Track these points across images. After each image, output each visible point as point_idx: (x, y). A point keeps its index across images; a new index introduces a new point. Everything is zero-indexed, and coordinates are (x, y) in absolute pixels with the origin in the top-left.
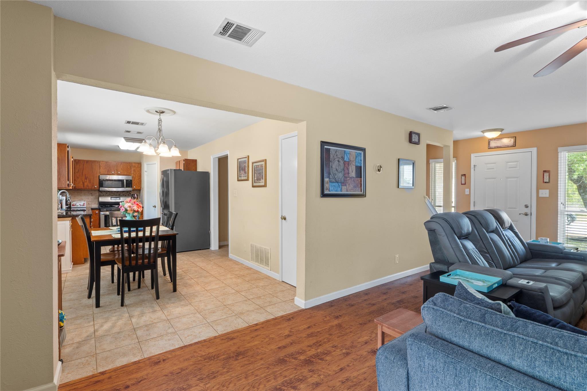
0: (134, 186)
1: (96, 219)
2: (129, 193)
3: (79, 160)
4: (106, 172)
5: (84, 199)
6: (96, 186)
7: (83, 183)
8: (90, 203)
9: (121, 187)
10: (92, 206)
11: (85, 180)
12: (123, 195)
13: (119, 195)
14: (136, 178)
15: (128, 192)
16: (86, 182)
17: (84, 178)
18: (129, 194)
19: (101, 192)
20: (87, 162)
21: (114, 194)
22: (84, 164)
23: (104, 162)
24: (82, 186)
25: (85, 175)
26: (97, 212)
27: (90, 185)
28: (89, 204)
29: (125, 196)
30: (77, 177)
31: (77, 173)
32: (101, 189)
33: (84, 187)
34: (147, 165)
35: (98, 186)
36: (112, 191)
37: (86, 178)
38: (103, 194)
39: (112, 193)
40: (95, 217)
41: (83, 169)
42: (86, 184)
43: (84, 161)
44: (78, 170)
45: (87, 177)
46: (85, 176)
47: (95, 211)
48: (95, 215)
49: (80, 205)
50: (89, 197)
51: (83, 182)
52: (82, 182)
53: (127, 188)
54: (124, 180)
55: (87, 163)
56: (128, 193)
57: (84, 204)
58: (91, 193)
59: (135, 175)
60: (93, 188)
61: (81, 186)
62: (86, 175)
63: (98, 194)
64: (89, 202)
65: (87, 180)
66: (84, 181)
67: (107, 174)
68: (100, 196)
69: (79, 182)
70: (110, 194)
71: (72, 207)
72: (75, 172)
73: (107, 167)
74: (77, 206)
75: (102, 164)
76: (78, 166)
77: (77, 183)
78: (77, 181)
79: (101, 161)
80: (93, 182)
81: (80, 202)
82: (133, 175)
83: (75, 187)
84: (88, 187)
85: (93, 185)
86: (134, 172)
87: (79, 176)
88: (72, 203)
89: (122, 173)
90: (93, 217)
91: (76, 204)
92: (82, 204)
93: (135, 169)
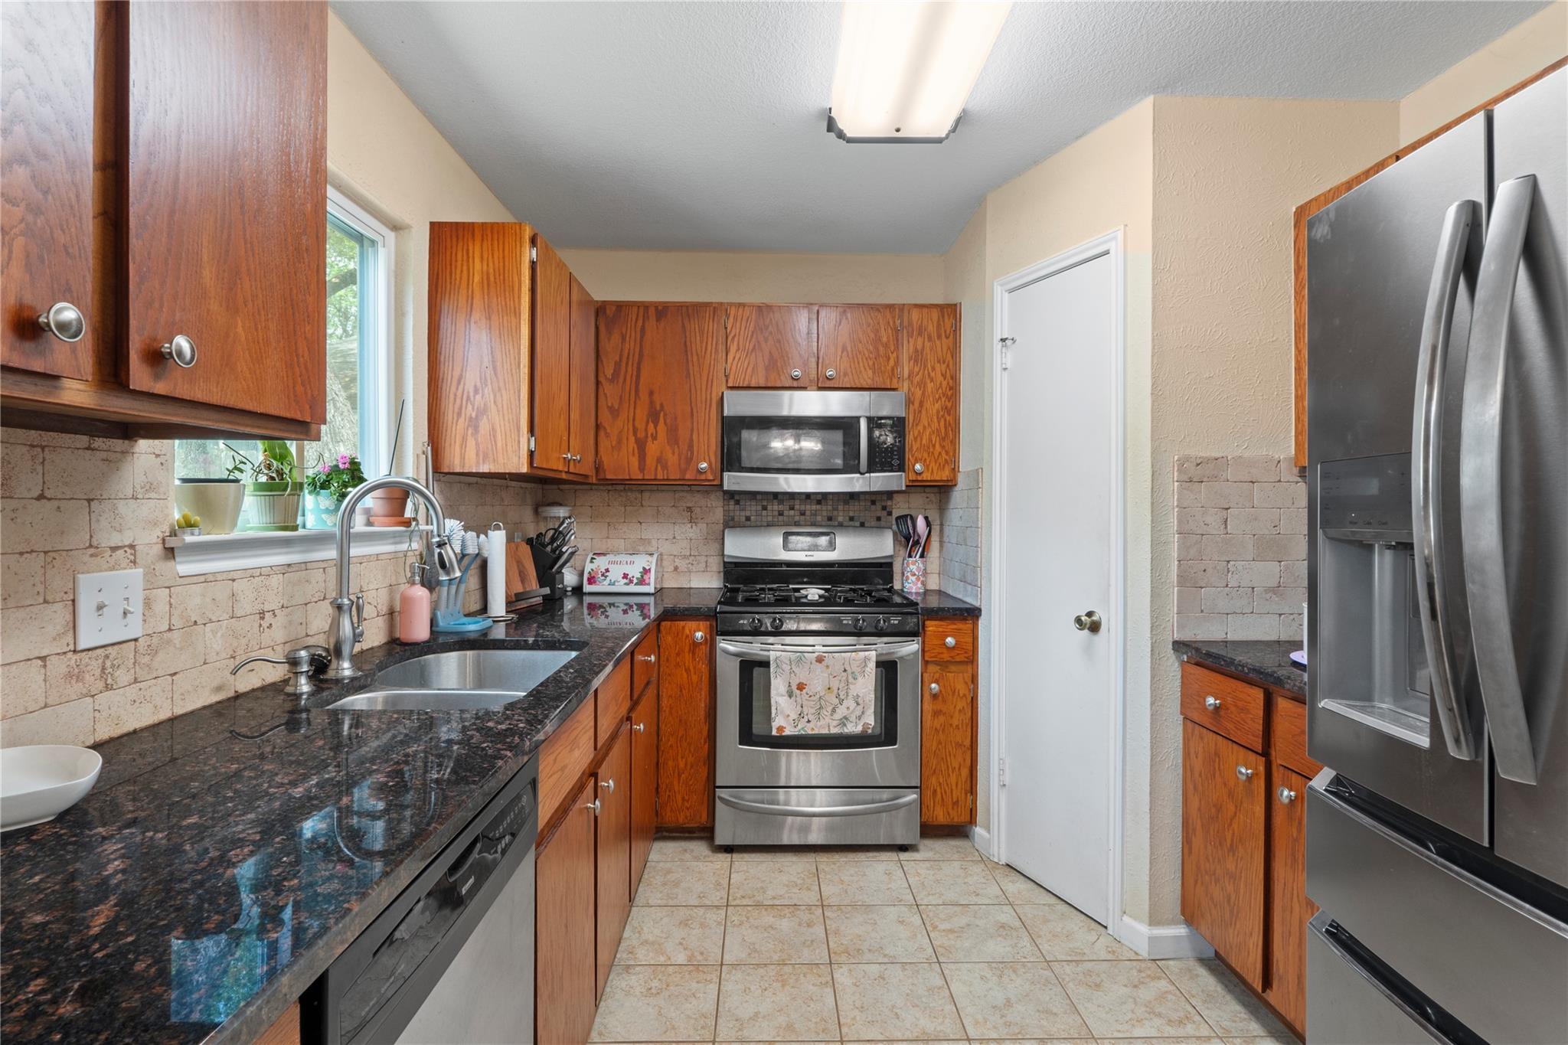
0: (916, 461)
1: (695, 678)
3: (621, 306)
4: (761, 372)
5: (654, 542)
6: (704, 465)
7: (641, 445)
8: (682, 564)
9: (842, 466)
10: (693, 586)
11: (651, 426)
12: (852, 518)
13: (830, 519)
14: (928, 405)
15: (876, 502)
16: (655, 438)
17: (642, 413)
18: (879, 514)
19: (737, 502)
20: (662, 311)
21: (803, 514)
22: (643, 331)
23: (747, 311)
24: (635, 461)
25: (651, 393)
26: (699, 635)
27: (672, 459)
28: (676, 569)
29: (862, 525)
30: (611, 409)
31: (612, 381)
32: (733, 481)
33: (642, 469)
34: (1011, 291)
35: (713, 460)
36: (792, 496)
37: (654, 416)
38: (748, 513)
39: (792, 508)
40: (687, 670)
41: (641, 355)
42: (653, 449)
43: (644, 307)
44: (618, 364)
45: (662, 405)
46: (652, 403)
47: (690, 625)
48: (688, 656)
49: (625, 576)
50: (677, 527)
51: (637, 441)
52: (632, 439)
53: (872, 474)
54: (858, 418)
55: (658, 320)
56: (879, 506)
57: (646, 571)
58: (690, 510)
59: (920, 385)
60: (688, 476)
61: (622, 461)
62: (657, 398)
63: (719, 514)
64: (678, 562)
65: (661, 426)
66: (646, 430)
67: (762, 383)
68: (730, 524)
69: (619, 442)
70: (781, 514)
71: (587, 588)
72: (601, 379)
73: (766, 340)
74: (612, 584)
75: (736, 319)
76: (616, 338)
77: (604, 443)
78: (607, 435)
79: (731, 304)
80: (691, 440)
81: (629, 558)
82: (915, 382)
83: (598, 468)
84: (665, 467)
85: (691, 459)
86: (916, 369)
87: (620, 403)
88: (588, 567)
89: (845, 374)
90: (677, 665)
91: (607, 570)
92: (635, 572)
93: (919, 347)
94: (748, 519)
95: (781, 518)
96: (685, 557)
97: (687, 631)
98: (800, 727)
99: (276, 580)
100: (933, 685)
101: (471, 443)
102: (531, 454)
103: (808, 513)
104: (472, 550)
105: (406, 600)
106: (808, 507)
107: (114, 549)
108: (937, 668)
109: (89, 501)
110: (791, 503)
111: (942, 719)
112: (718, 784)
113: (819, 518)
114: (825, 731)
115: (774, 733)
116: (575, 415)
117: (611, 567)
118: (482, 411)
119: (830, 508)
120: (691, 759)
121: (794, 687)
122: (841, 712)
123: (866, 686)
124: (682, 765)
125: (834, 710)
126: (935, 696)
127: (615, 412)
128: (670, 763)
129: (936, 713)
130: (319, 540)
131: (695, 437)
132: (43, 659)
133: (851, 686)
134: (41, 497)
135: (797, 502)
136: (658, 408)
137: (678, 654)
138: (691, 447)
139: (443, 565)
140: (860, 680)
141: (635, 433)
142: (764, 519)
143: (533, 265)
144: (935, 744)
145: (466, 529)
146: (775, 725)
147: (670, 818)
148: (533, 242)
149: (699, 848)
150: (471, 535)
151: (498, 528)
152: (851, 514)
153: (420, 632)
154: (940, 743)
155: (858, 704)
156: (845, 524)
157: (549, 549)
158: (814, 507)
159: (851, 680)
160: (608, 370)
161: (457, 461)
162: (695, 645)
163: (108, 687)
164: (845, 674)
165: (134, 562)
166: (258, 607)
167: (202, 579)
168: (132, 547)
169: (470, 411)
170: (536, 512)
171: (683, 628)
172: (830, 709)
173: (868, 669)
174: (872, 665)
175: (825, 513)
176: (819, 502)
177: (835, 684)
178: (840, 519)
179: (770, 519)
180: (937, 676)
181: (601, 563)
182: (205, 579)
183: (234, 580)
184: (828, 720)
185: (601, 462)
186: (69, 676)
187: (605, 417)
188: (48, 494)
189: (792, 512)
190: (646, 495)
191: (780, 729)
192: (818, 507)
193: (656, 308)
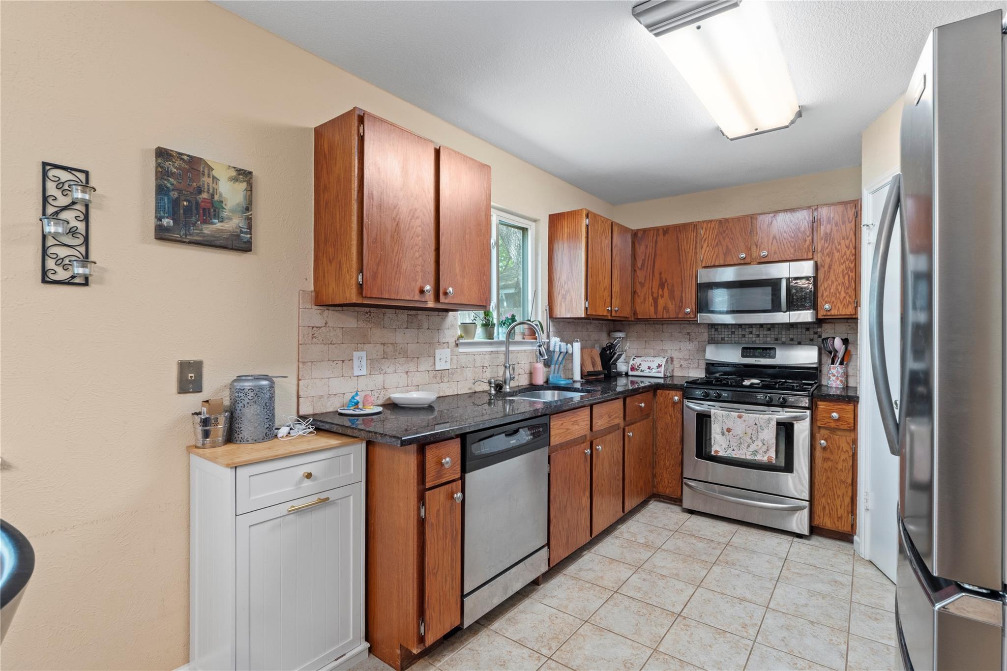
0: (826, 303)
1: (674, 420)
2: (816, 333)
3: (645, 231)
4: (721, 256)
5: (669, 352)
6: (688, 310)
7: (655, 301)
8: (684, 363)
9: (769, 307)
10: (690, 376)
11: (661, 290)
12: (792, 340)
13: (776, 339)
14: (835, 266)
15: (808, 329)
16: (662, 297)
17: (656, 284)
18: (811, 337)
19: (716, 330)
20: (666, 230)
21: (758, 336)
22: (656, 242)
23: (713, 224)
24: (652, 309)
25: (661, 274)
26: (676, 398)
27: (671, 307)
28: (681, 366)
29: (799, 343)
30: (640, 283)
31: (641, 269)
32: (703, 317)
33: (656, 312)
34: (873, 192)
35: (693, 307)
36: (751, 326)
37: (662, 285)
38: (723, 336)
39: (751, 333)
40: (671, 416)
41: (655, 255)
42: (661, 302)
43: (657, 229)
44: (644, 260)
45: (666, 280)
46: (661, 279)
47: (673, 393)
48: (671, 409)
49: (649, 368)
50: (682, 344)
51: (653, 299)
52: (651, 298)
53: (791, 312)
54: (780, 280)
55: (664, 235)
56: (811, 331)
57: (660, 366)
58: (689, 334)
59: (828, 255)
60: (680, 316)
61: (646, 309)
62: (663, 275)
63: (705, 336)
64: (682, 362)
65: (666, 290)
66: (658, 293)
67: (722, 263)
68: (712, 341)
69: (645, 299)
70: (744, 336)
71: (630, 373)
72: (636, 269)
73: (724, 238)
74: (642, 371)
75: (706, 229)
76: (643, 248)
77: (639, 301)
78: (639, 296)
79: (704, 222)
80: (682, 297)
81: (652, 359)
82: (825, 253)
83: (635, 313)
84: (668, 312)
85: (682, 307)
86: (826, 245)
87: (645, 280)
88: (631, 362)
89: (775, 253)
90: (665, 413)
91: (640, 364)
92: (654, 365)
93: (828, 231)
94: (723, 339)
95: (743, 339)
96: (686, 360)
97: (670, 396)
98: (728, 452)
99: (487, 356)
100: (823, 442)
101: (563, 305)
102: (586, 309)
103: (761, 336)
104: (564, 350)
105: (535, 368)
106: (761, 332)
107: (444, 343)
108: (828, 432)
109: (438, 329)
110: (751, 330)
111: (830, 464)
112: (684, 476)
113: (769, 339)
114: (743, 457)
115: (713, 453)
116: (616, 288)
117: (642, 363)
118: (568, 291)
119: (776, 333)
120: (672, 462)
121: (725, 430)
122: (753, 447)
123: (769, 434)
124: (668, 464)
125: (748, 446)
126: (824, 449)
127: (642, 285)
128: (662, 462)
129: (826, 460)
130: (500, 343)
131: (683, 295)
132: (428, 371)
133: (760, 434)
134: (428, 329)
135: (754, 329)
136: (664, 281)
137: (666, 407)
138: (681, 301)
139: (540, 354)
140: (766, 431)
141: (652, 296)
142: (733, 339)
143: (587, 226)
144: (824, 478)
145: (561, 341)
146: (713, 449)
147: (661, 490)
148: (587, 216)
149: (676, 509)
150: (563, 344)
151: (577, 341)
152: (791, 336)
153: (540, 380)
154: (828, 478)
155: (764, 444)
156: (787, 343)
157: (608, 352)
158: (765, 333)
159: (759, 430)
160: (639, 264)
161: (558, 313)
162: (675, 403)
163: (442, 382)
164: (756, 426)
165: (448, 347)
166: (482, 365)
167: (465, 354)
168: (448, 343)
169: (563, 292)
170: (609, 335)
171: (669, 394)
172: (746, 445)
173: (771, 425)
174: (773, 424)
175: (773, 336)
176: (769, 329)
177: (749, 431)
178: (784, 339)
179: (737, 339)
180: (826, 436)
181: (638, 361)
182: (467, 354)
183: (474, 355)
184: (745, 451)
185: (636, 310)
186: (434, 377)
187: (638, 287)
188: (430, 328)
189: (751, 336)
190: (665, 326)
191: (716, 451)
192: (769, 332)
193: (663, 229)
